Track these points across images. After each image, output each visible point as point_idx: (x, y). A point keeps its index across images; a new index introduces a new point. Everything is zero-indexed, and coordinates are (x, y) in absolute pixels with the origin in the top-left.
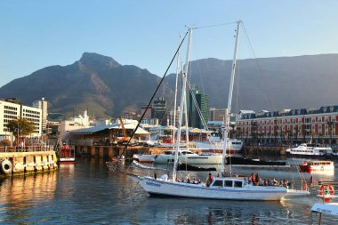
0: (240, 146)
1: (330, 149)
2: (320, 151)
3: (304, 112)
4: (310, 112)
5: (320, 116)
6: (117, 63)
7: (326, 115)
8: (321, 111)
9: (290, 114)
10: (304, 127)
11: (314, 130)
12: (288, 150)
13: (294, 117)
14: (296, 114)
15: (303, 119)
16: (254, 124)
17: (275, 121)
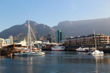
0: (64, 49)
1: (88, 48)
2: (85, 49)
3: (84, 37)
4: (86, 37)
5: (88, 38)
6: (37, 23)
7: (90, 38)
8: (89, 36)
9: (80, 37)
10: (84, 42)
11: (87, 43)
12: (76, 49)
13: (81, 38)
14: (82, 37)
15: (84, 39)
16: (70, 41)
17: (76, 40)
